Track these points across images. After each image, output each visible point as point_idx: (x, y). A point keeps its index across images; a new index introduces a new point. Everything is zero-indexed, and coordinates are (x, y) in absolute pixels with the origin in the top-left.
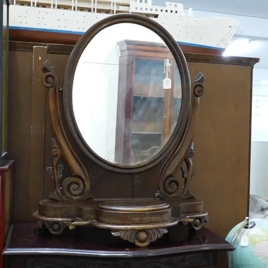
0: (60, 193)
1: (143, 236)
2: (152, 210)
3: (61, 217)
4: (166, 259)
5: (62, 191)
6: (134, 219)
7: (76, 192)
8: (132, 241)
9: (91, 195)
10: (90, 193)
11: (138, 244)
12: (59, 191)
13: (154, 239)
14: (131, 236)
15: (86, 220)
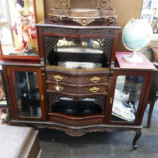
0: (58, 6)
1: (84, 21)
2: (89, 12)
3: (58, 14)
4: (93, 31)
5: (59, 5)
6: (82, 15)
7: (64, 6)
8: (80, 23)
9: (70, 7)
10: (70, 6)
11: (82, 24)
12: (58, 5)
13: (89, 23)
14: (80, 21)
15: (66, 15)
